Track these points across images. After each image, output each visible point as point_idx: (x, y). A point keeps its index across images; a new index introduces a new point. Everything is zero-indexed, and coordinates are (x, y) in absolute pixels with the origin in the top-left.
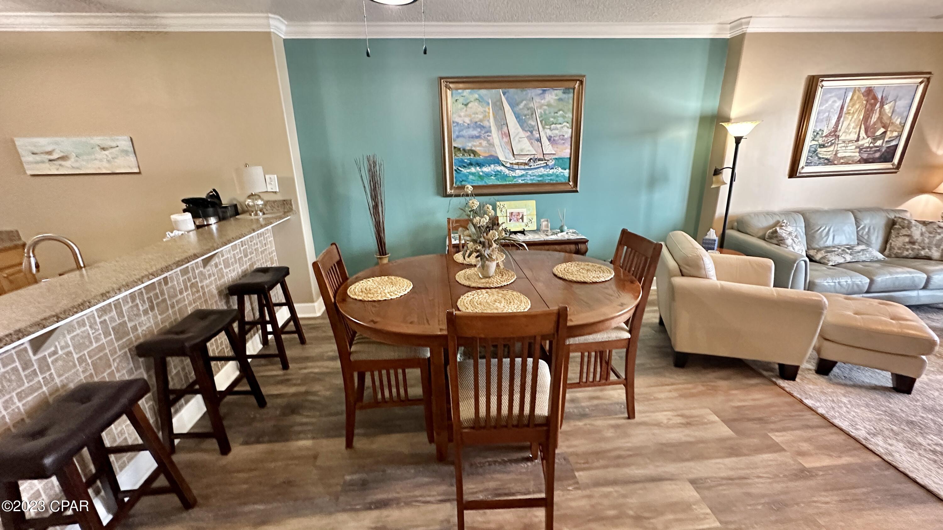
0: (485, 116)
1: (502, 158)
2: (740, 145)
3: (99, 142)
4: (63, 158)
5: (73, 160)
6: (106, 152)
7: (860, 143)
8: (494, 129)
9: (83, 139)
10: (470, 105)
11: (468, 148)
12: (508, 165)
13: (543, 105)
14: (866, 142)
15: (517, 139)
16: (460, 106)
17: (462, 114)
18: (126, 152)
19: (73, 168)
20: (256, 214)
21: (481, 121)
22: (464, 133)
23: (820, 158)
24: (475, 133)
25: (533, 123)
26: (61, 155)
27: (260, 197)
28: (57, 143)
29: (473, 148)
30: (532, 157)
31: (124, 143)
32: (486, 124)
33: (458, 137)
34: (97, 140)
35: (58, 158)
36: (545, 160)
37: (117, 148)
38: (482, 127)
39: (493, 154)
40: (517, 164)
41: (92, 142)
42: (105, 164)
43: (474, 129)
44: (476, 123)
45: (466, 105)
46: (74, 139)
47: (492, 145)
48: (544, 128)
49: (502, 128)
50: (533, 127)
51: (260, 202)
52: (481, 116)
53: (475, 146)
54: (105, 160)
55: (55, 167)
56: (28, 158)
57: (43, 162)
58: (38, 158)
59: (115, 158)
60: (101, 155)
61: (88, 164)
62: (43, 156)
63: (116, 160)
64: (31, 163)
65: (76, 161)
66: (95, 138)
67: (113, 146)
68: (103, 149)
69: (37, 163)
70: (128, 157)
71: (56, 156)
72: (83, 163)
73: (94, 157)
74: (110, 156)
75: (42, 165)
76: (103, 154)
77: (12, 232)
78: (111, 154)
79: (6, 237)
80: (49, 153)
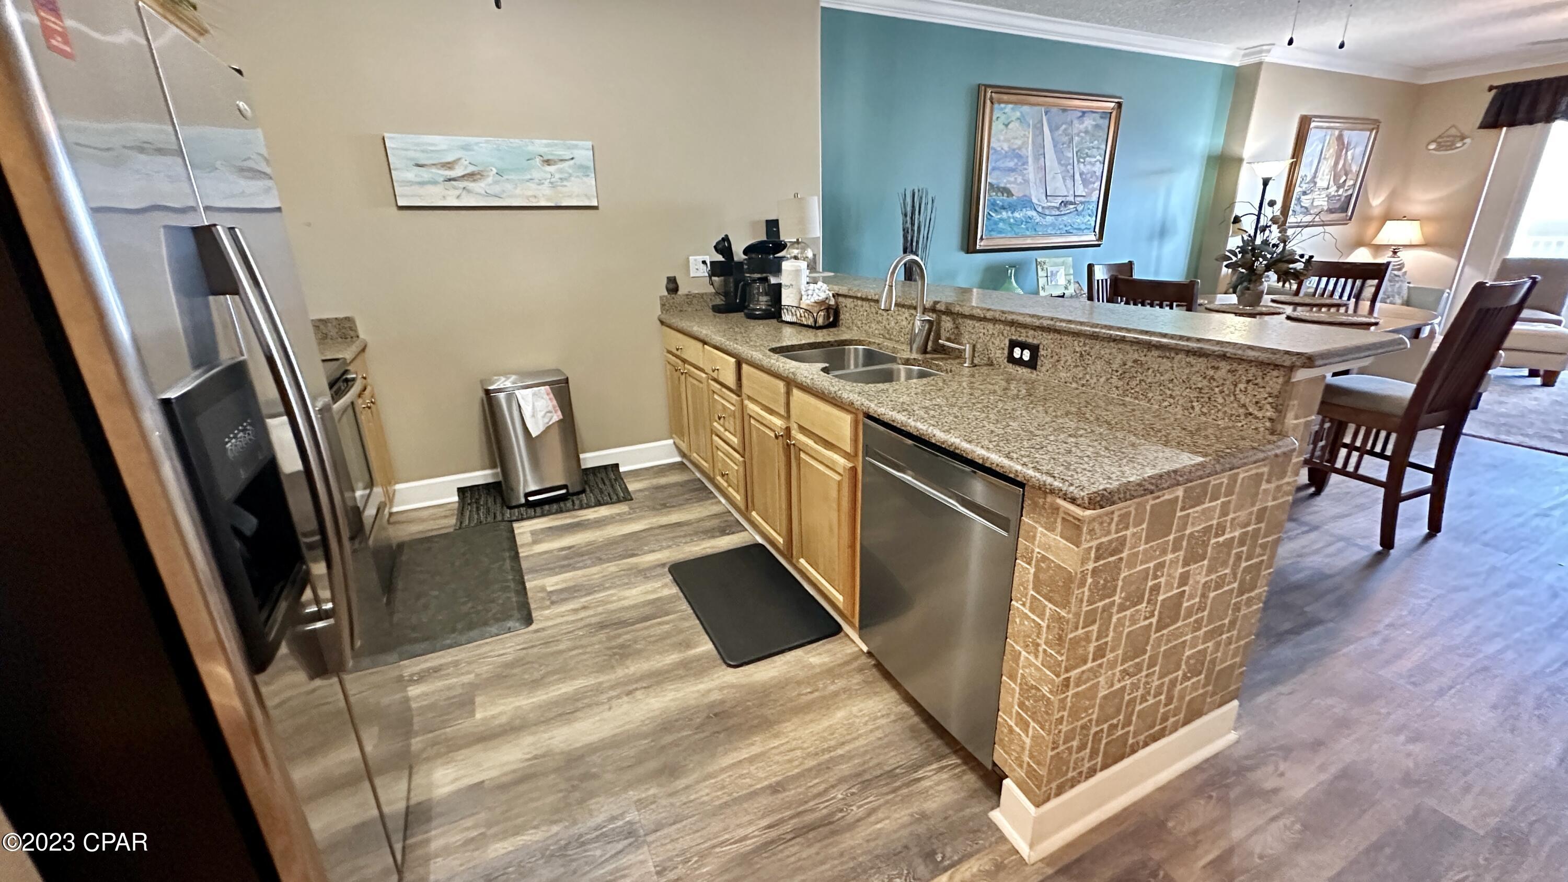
0: (1024, 143)
1: (1035, 201)
2: (1268, 187)
3: (542, 150)
4: (471, 176)
5: (490, 180)
7: (1329, 191)
8: (1030, 160)
9: (516, 142)
10: (1010, 126)
11: (1002, 185)
12: (1040, 209)
13: (1081, 132)
14: (1332, 190)
15: (1052, 173)
16: (1002, 127)
17: (1002, 138)
19: (488, 194)
21: (1020, 148)
22: (1000, 164)
23: (1302, 207)
24: (1011, 164)
25: (1070, 155)
26: (471, 169)
28: (466, 148)
29: (1008, 186)
30: (1064, 199)
32: (1023, 152)
33: (993, 169)
34: (540, 146)
35: (463, 176)
36: (1075, 204)
37: (572, 162)
38: (1019, 157)
39: (1027, 193)
40: (1049, 208)
41: (530, 148)
42: (546, 190)
43: (1012, 159)
44: (1014, 150)
45: (1007, 125)
47: (1026, 181)
48: (1079, 161)
49: (1039, 159)
50: (1069, 158)
52: (1019, 142)
53: (1010, 183)
54: (547, 182)
55: (457, 192)
56: (403, 174)
57: (435, 183)
58: (425, 174)
59: (566, 179)
60: (541, 172)
61: (516, 188)
62: (434, 170)
63: (565, 183)
64: (411, 183)
65: (496, 182)
66: (537, 141)
67: (567, 158)
68: (548, 162)
69: (422, 184)
70: (585, 179)
71: (458, 172)
72: (509, 186)
73: (529, 177)
74: (557, 176)
75: (431, 189)
76: (545, 172)
77: (348, 319)
78: (561, 171)
79: (333, 332)
80: (449, 165)
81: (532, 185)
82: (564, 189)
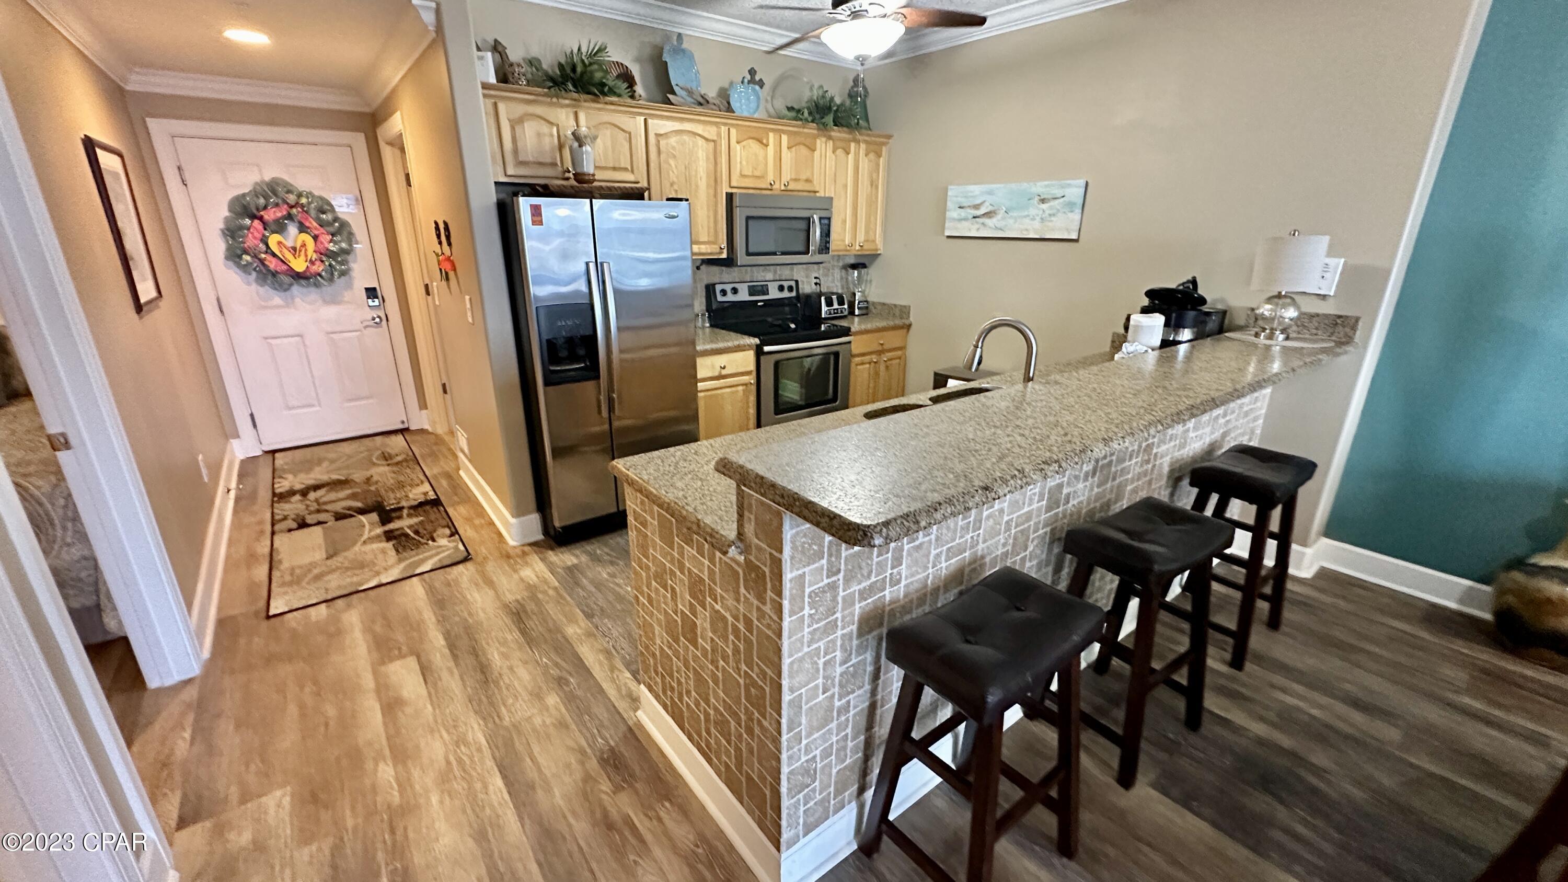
3: (1041, 191)
4: (988, 215)
5: (999, 217)
6: (1044, 206)
9: (1025, 185)
18: (1071, 205)
19: (996, 228)
20: (1271, 337)
26: (990, 208)
27: (1294, 303)
28: (990, 193)
31: (1075, 192)
34: (1040, 188)
35: (985, 214)
37: (1062, 200)
41: (1033, 190)
42: (1037, 224)
46: (1013, 186)
51: (1291, 313)
54: (1038, 219)
55: (977, 226)
56: (953, 213)
57: (966, 219)
58: (963, 213)
59: (1054, 215)
60: (1036, 209)
61: (1015, 222)
62: (969, 210)
63: (1053, 219)
64: (954, 219)
65: (1003, 218)
66: (1039, 184)
67: (1059, 196)
68: (1043, 201)
69: (960, 220)
70: (1070, 215)
71: (983, 210)
72: (1011, 221)
73: (1026, 213)
74: (1048, 212)
75: (965, 224)
76: (1039, 209)
77: (905, 307)
78: (1051, 208)
79: (897, 313)
80: (976, 207)
81: (1027, 220)
82: (1050, 224)
